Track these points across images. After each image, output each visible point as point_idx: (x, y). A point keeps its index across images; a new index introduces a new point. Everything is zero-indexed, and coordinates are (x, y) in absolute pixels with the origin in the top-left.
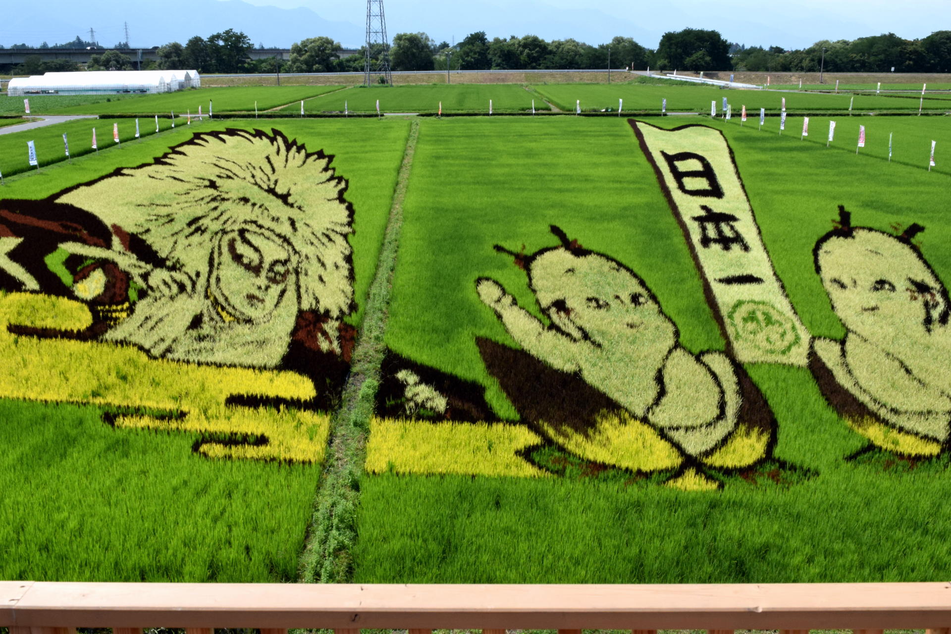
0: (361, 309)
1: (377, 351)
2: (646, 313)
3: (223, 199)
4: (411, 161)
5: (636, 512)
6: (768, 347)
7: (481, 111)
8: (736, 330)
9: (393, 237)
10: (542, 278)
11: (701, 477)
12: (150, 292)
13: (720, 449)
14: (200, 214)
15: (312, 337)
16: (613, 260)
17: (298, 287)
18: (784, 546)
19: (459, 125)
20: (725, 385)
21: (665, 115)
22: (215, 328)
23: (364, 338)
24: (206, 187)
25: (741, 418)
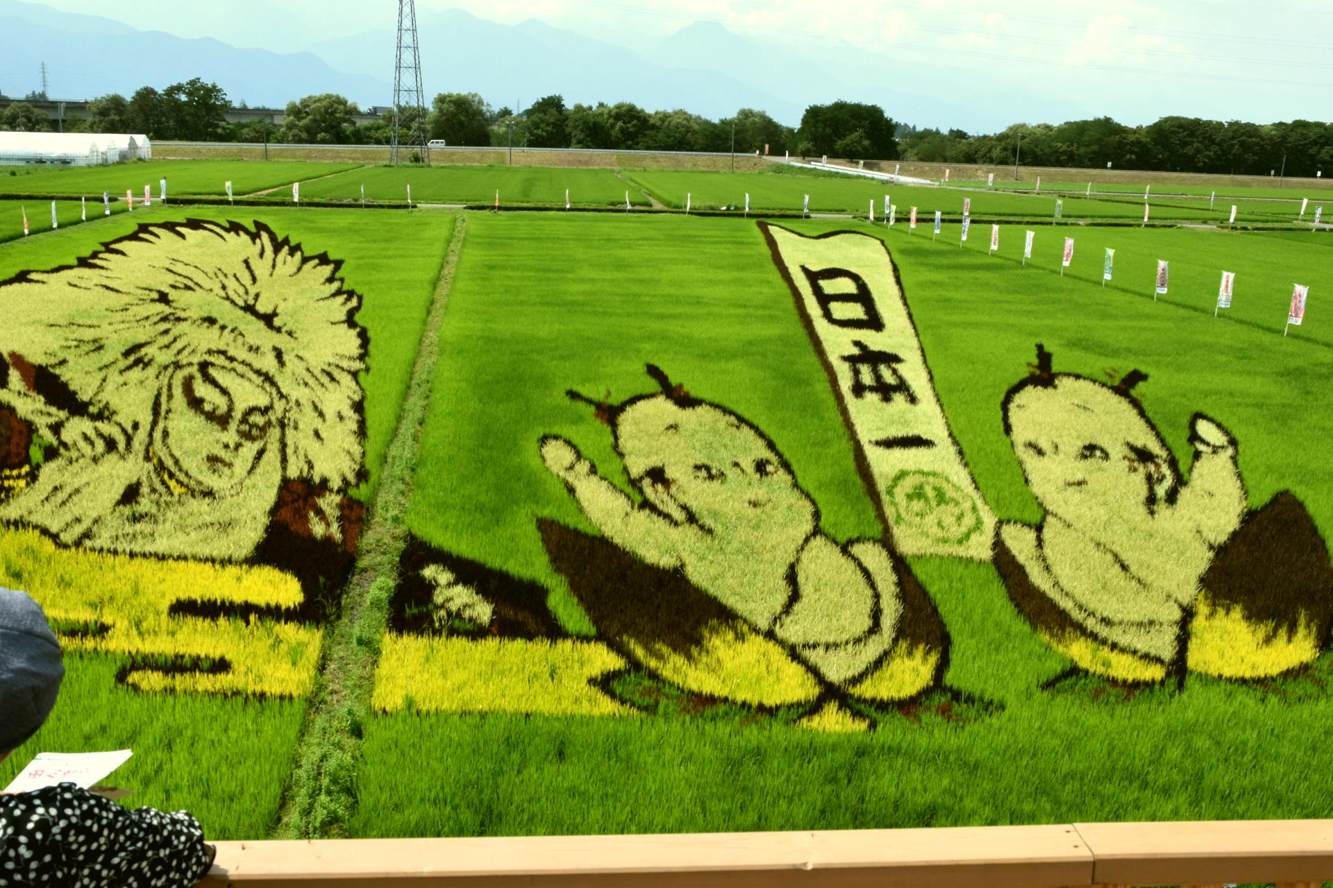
0: (373, 478)
1: (395, 538)
2: (776, 487)
3: (178, 319)
4: (453, 271)
5: (754, 764)
6: (940, 534)
7: (554, 205)
8: (897, 511)
9: (424, 377)
10: (632, 437)
11: (845, 713)
12: (62, 450)
13: (872, 674)
14: (142, 339)
15: (301, 517)
16: (731, 413)
17: (284, 446)
18: (956, 808)
19: (523, 223)
20: (881, 586)
21: (808, 217)
22: (158, 504)
23: (377, 519)
24: (153, 300)
25: (903, 631)
